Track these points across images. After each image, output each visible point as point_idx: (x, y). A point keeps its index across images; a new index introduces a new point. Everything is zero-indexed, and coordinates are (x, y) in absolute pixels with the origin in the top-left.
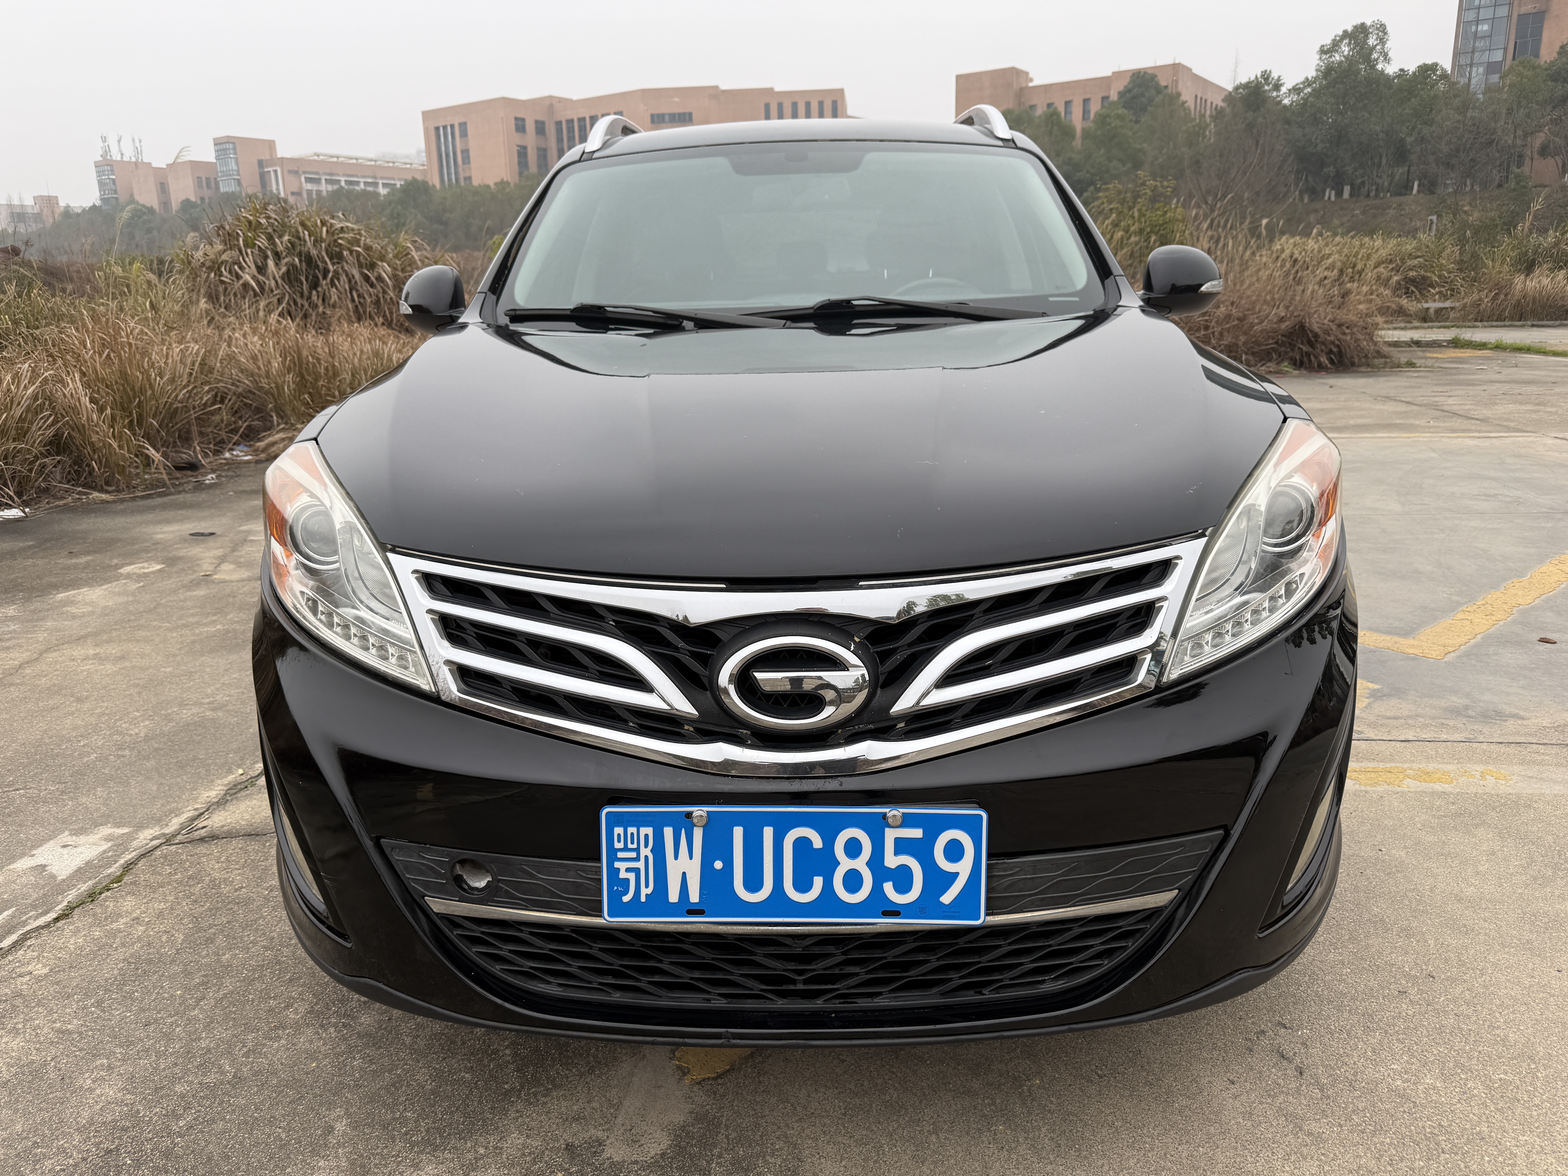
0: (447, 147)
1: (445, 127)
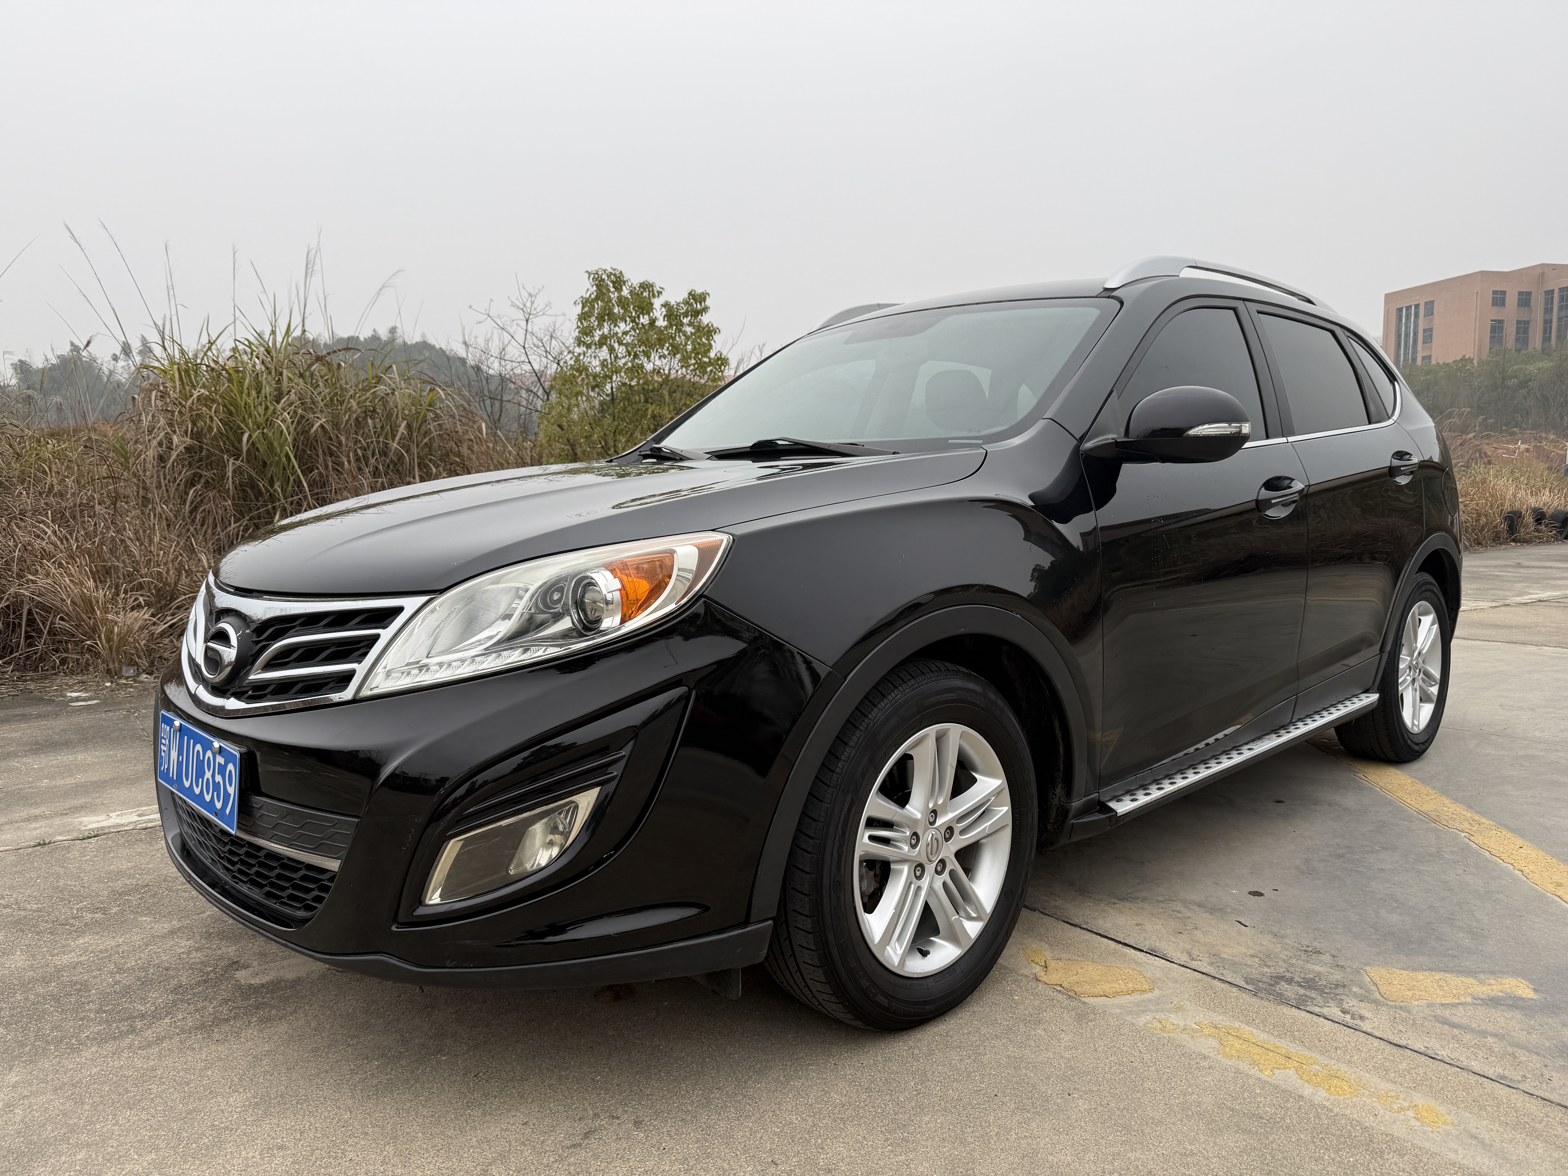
0: (1407, 327)
1: (1408, 308)
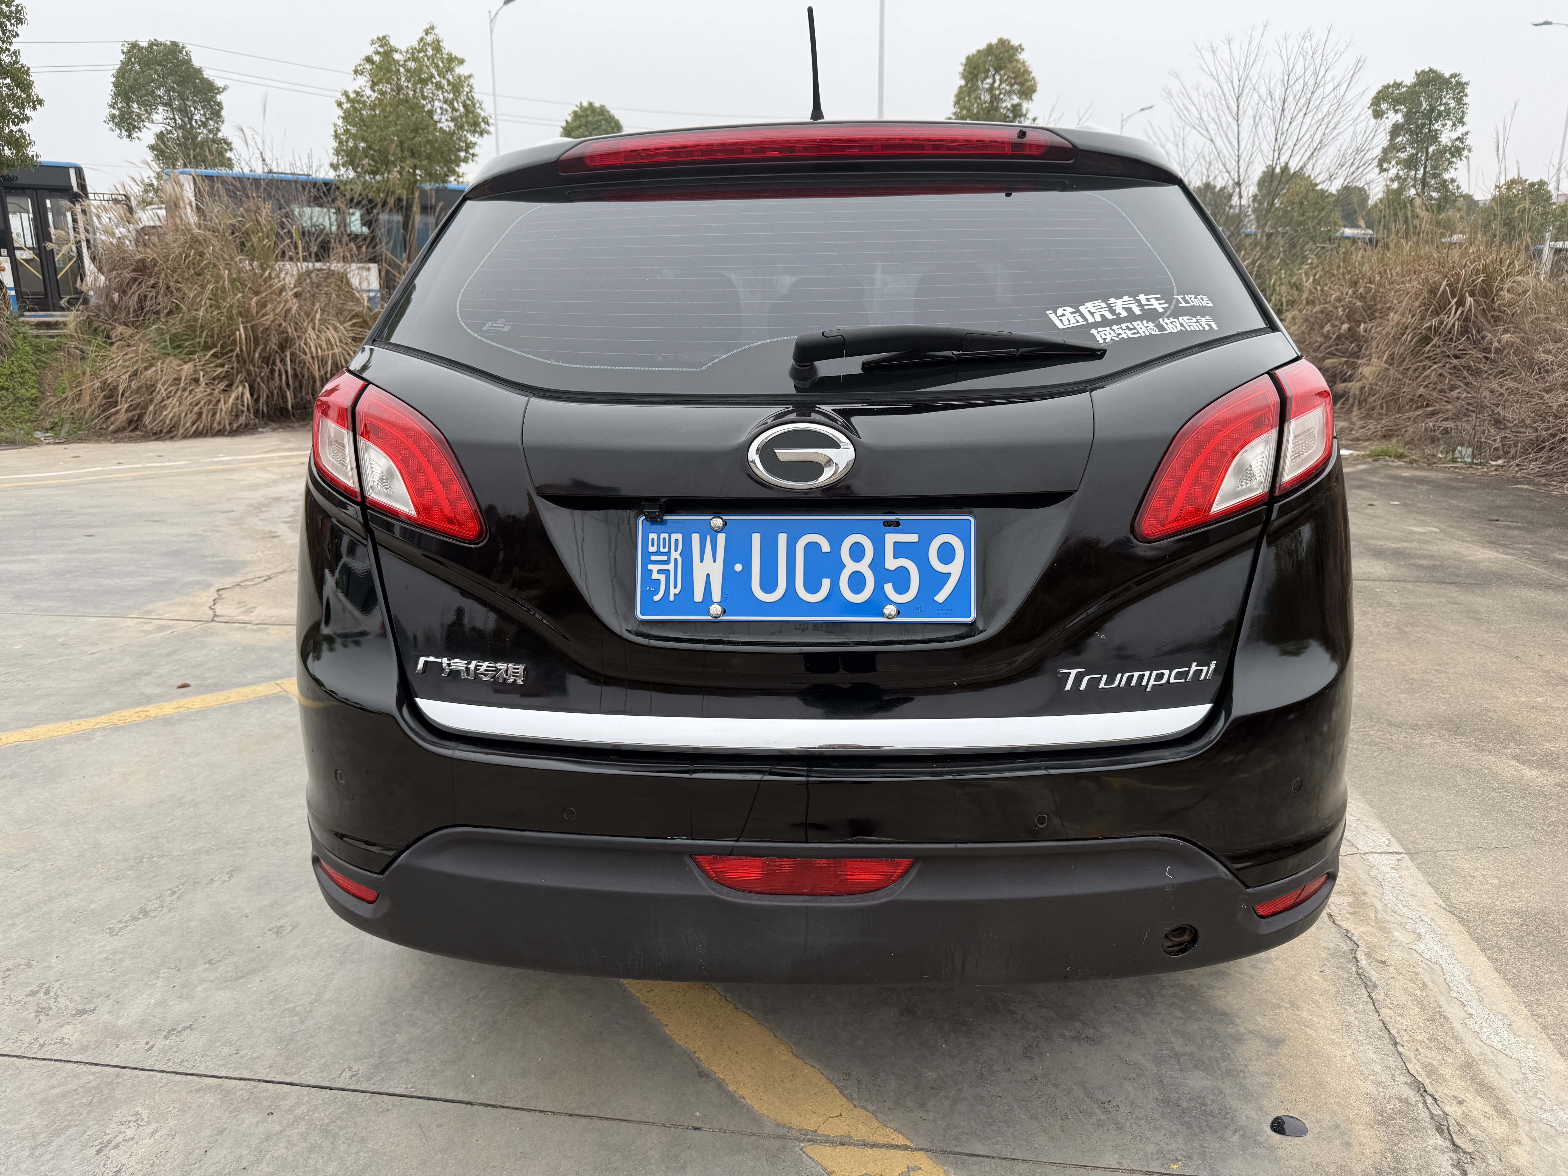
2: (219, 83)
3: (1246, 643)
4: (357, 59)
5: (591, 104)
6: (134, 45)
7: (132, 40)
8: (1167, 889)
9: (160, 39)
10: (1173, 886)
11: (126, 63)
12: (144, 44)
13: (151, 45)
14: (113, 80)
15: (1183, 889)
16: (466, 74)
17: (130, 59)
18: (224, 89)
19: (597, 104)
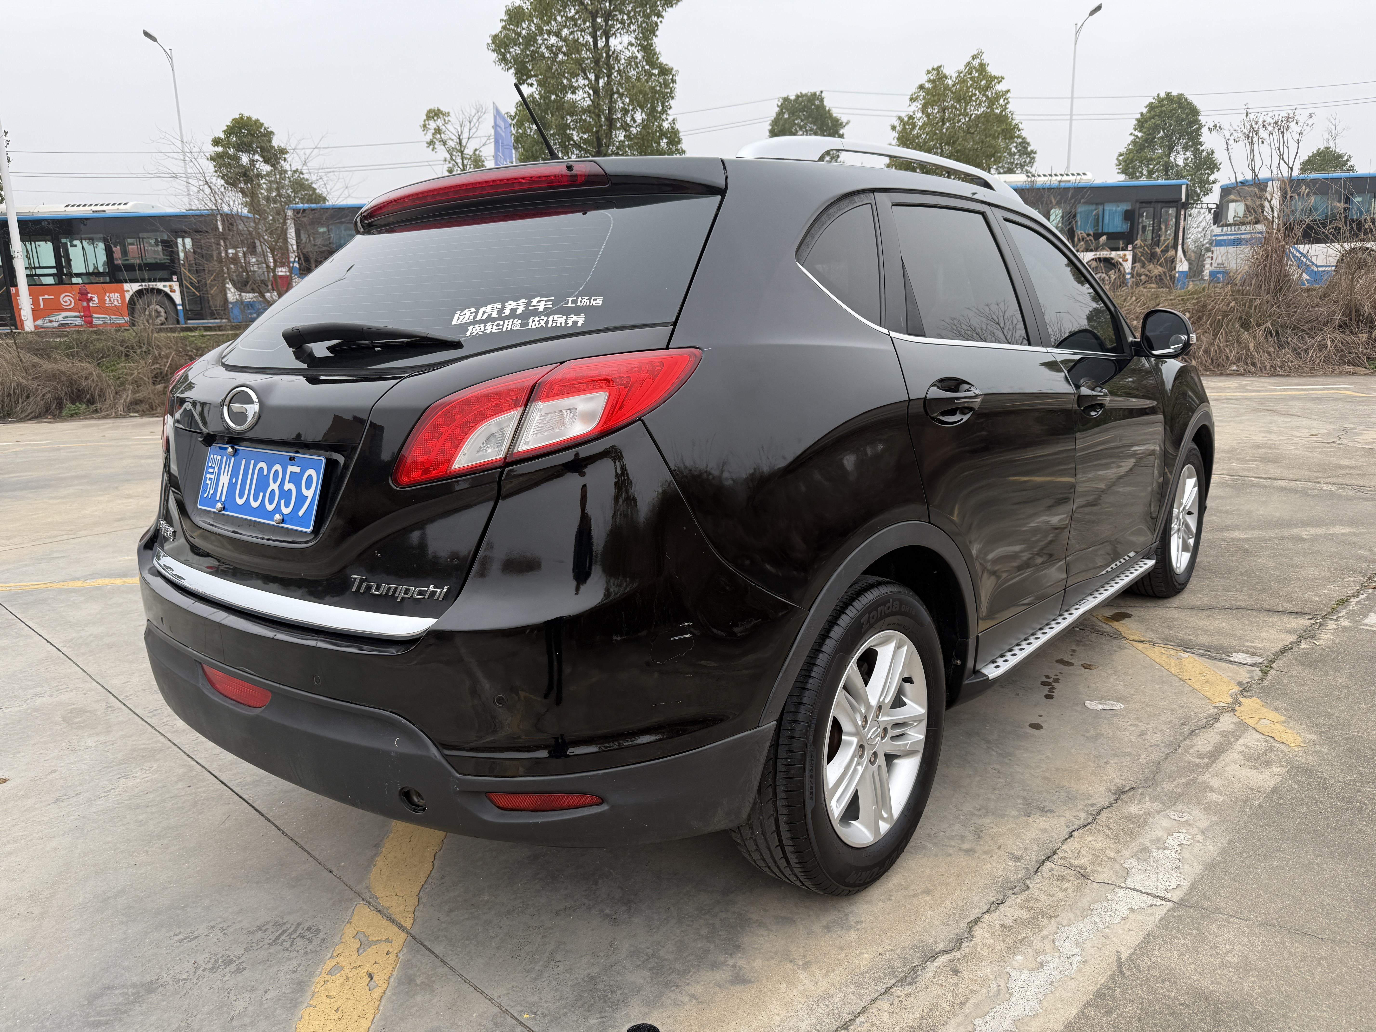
2: (844, 120)
3: (475, 576)
4: (913, 89)
5: (1168, 94)
6: (786, 99)
7: (785, 95)
8: (394, 755)
9: (804, 92)
10: (396, 753)
11: (780, 114)
12: (792, 97)
13: (798, 97)
14: (770, 127)
15: (403, 757)
16: (1004, 89)
17: (781, 110)
18: (847, 123)
19: (1175, 93)
